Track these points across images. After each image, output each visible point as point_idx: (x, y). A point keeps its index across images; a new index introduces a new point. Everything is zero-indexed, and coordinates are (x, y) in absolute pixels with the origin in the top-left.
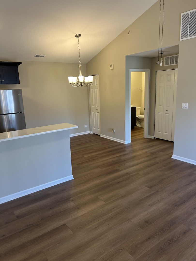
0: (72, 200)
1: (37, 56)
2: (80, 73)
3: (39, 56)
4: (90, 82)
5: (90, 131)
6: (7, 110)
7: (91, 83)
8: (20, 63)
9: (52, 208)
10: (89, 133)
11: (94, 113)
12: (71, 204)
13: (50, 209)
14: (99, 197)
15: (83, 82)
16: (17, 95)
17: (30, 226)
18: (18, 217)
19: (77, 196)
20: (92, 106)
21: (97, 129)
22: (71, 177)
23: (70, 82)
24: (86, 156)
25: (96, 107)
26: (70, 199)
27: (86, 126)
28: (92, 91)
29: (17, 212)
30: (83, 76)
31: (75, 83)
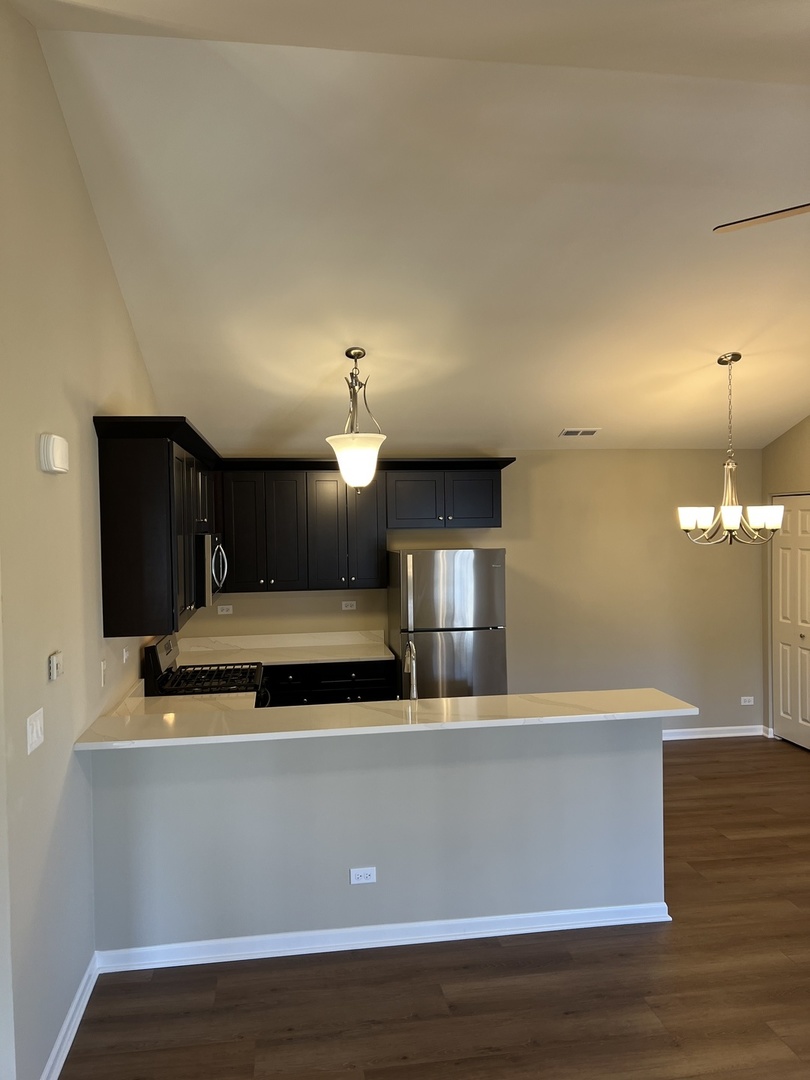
0: (655, 1007)
1: (568, 433)
2: (729, 492)
3: (575, 433)
4: (769, 527)
5: (766, 724)
6: (451, 617)
7: (774, 531)
8: (510, 461)
9: (573, 1012)
10: (761, 733)
11: (787, 648)
12: (648, 1021)
13: (567, 1014)
14: (771, 1024)
15: (737, 527)
16: (489, 569)
17: (491, 1053)
18: (455, 1008)
19: (678, 995)
20: (781, 619)
21: (801, 721)
22: (657, 911)
23: (684, 526)
24: (733, 836)
25: (800, 624)
26: (646, 998)
27: (748, 700)
28: (784, 556)
29: (453, 990)
30: (741, 507)
31: (704, 530)
